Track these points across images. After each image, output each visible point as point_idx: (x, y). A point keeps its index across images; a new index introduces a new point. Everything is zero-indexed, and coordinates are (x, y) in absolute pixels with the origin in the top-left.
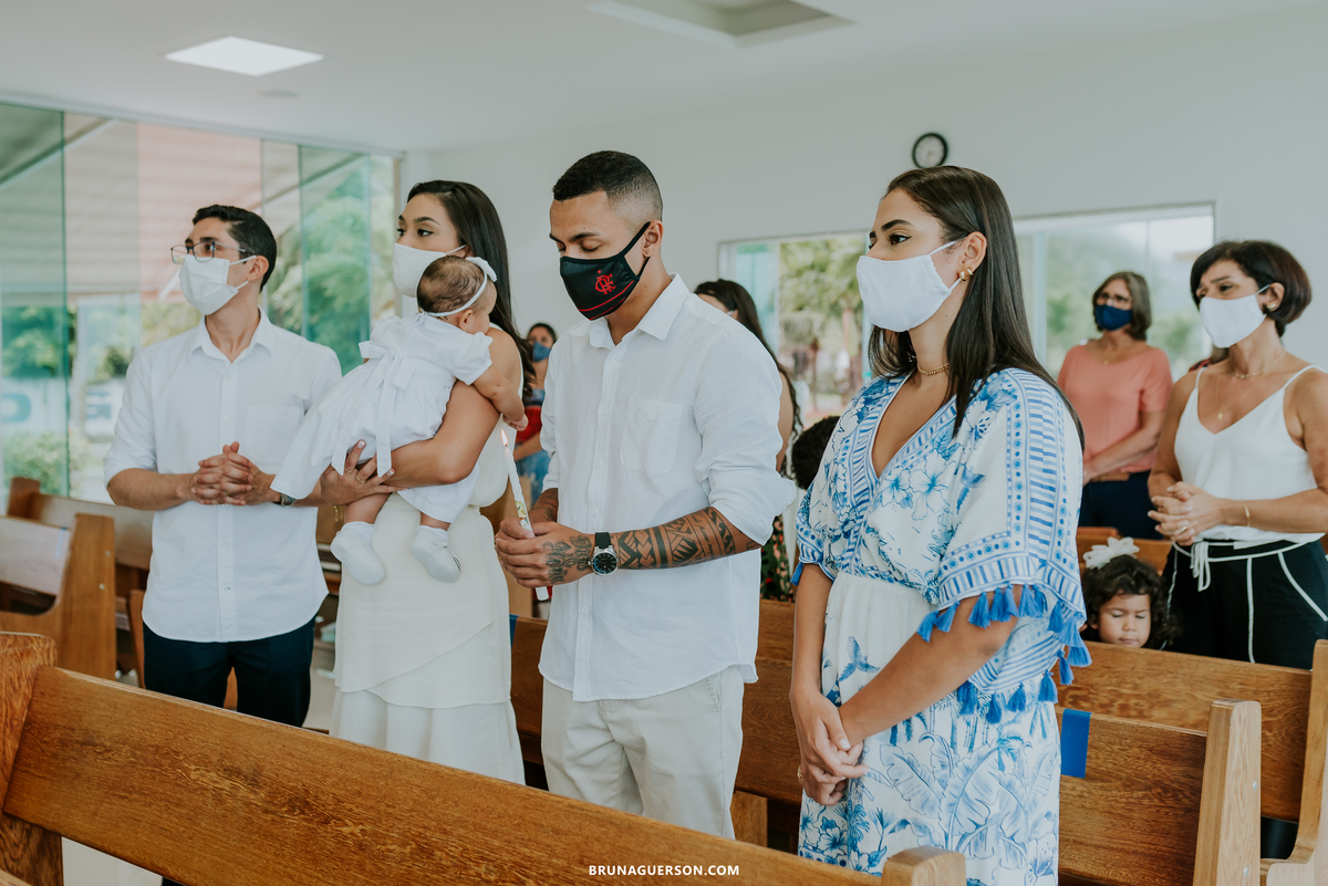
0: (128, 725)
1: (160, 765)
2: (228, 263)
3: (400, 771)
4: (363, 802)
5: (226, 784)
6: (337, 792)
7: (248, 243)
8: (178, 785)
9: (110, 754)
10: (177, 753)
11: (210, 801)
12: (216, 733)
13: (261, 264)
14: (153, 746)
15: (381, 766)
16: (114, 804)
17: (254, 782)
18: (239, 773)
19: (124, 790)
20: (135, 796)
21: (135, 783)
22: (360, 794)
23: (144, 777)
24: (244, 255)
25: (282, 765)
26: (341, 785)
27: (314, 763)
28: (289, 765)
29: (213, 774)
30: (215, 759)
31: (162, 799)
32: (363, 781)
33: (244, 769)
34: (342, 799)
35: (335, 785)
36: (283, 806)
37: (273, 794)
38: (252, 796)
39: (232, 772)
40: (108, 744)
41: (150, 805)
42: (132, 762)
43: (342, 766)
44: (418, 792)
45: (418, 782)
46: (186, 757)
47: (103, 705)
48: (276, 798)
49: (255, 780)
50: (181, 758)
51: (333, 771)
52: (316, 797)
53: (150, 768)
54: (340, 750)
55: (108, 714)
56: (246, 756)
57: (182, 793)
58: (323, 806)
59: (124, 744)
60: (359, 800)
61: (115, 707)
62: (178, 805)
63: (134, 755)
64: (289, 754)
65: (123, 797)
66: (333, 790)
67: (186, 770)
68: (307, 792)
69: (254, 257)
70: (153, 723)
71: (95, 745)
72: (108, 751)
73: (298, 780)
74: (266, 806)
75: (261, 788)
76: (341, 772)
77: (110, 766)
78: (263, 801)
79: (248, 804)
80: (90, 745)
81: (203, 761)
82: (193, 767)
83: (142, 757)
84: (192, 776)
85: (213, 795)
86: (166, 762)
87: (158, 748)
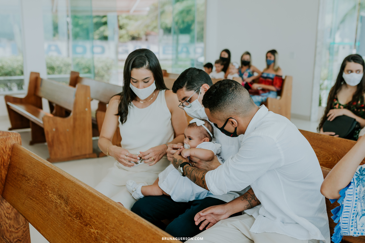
0: (34, 171)
1: (41, 189)
3: (111, 210)
4: (98, 220)
5: (59, 201)
6: (91, 213)
8: (46, 198)
10: (46, 185)
11: (54, 207)
12: (57, 180)
14: (40, 181)
15: (105, 206)
16: (29, 201)
17: (67, 203)
18: (63, 198)
19: (32, 197)
20: (34, 199)
21: (35, 194)
22: (98, 216)
23: (37, 193)
25: (75, 198)
26: (92, 211)
27: (85, 199)
28: (77, 198)
29: (55, 196)
30: (56, 190)
31: (41, 203)
32: (99, 211)
33: (64, 197)
34: (92, 217)
35: (90, 210)
36: (74, 215)
37: (72, 209)
38: (66, 208)
39: (61, 197)
40: (29, 177)
41: (38, 204)
42: (34, 186)
43: (93, 203)
44: (116, 220)
45: (117, 216)
46: (49, 187)
48: (72, 211)
49: (67, 202)
50: (47, 187)
51: (90, 204)
52: (84, 214)
53: (39, 189)
54: (93, 195)
55: (29, 165)
56: (65, 191)
57: (46, 202)
58: (86, 218)
59: (33, 178)
60: (97, 219)
62: (45, 206)
63: (35, 183)
64: (77, 193)
65: (31, 199)
66: (89, 212)
67: (48, 193)
68: (81, 210)
70: (41, 172)
71: (25, 177)
72: (29, 180)
73: (79, 205)
74: (69, 213)
75: (68, 205)
76: (93, 205)
77: (29, 186)
78: (69, 211)
79: (64, 211)
80: (24, 176)
81: (53, 190)
82: (50, 192)
83: (37, 185)
84: (50, 195)
85: (55, 205)
86: (43, 188)
87: (41, 182)
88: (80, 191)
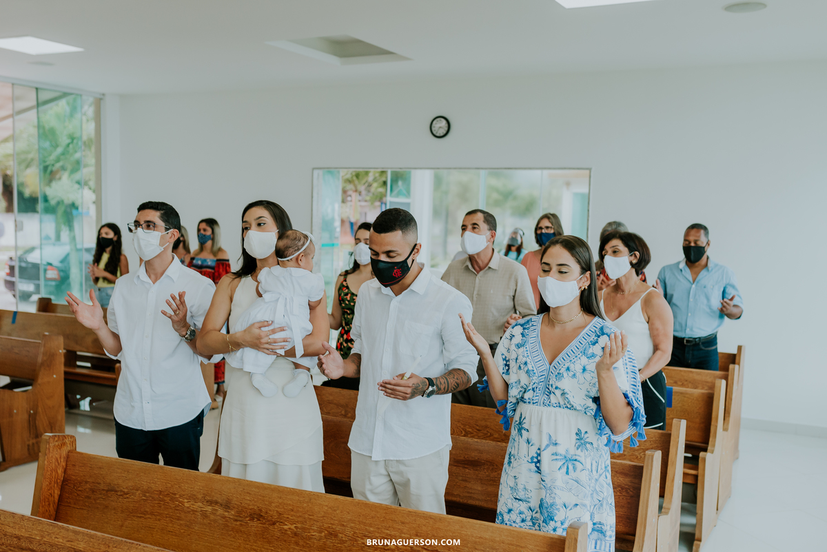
0: (138, 481)
1: (163, 500)
2: (160, 234)
4: (295, 514)
5: (208, 508)
6: (279, 510)
7: (169, 222)
8: (178, 510)
9: (128, 496)
10: (175, 494)
11: (200, 516)
13: (175, 234)
14: (156, 491)
15: (302, 497)
16: (135, 520)
17: (227, 507)
18: (216, 503)
19: (140, 514)
20: (148, 516)
21: (148, 510)
23: (154, 506)
24: (167, 229)
25: (244, 499)
26: (281, 507)
27: (263, 497)
28: (248, 498)
29: (199, 504)
30: (200, 496)
31: (167, 517)
32: (294, 504)
33: (220, 501)
34: (282, 513)
35: (277, 507)
36: (247, 517)
37: (239, 512)
38: (226, 514)
39: (212, 503)
40: (126, 490)
41: (159, 520)
42: (144, 499)
43: (280, 498)
44: (326, 508)
45: (326, 503)
46: (180, 496)
47: (119, 471)
48: (241, 514)
50: (177, 496)
51: (276, 500)
52: (266, 512)
53: (156, 502)
55: (124, 475)
56: (220, 495)
57: (181, 513)
58: (271, 517)
59: (137, 490)
60: (292, 513)
61: (128, 472)
62: (178, 520)
63: (145, 496)
64: (248, 493)
67: (181, 502)
68: (260, 510)
69: (172, 230)
71: (116, 491)
72: (127, 494)
73: (254, 505)
74: (236, 518)
75: (231, 509)
76: (280, 501)
77: (129, 502)
78: (234, 516)
79: (225, 517)
80: (112, 491)
81: (193, 497)
82: (186, 501)
83: (150, 496)
84: (186, 505)
85: (201, 514)
86: (167, 499)
87: (161, 491)
88: (254, 489)
